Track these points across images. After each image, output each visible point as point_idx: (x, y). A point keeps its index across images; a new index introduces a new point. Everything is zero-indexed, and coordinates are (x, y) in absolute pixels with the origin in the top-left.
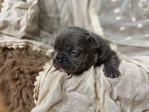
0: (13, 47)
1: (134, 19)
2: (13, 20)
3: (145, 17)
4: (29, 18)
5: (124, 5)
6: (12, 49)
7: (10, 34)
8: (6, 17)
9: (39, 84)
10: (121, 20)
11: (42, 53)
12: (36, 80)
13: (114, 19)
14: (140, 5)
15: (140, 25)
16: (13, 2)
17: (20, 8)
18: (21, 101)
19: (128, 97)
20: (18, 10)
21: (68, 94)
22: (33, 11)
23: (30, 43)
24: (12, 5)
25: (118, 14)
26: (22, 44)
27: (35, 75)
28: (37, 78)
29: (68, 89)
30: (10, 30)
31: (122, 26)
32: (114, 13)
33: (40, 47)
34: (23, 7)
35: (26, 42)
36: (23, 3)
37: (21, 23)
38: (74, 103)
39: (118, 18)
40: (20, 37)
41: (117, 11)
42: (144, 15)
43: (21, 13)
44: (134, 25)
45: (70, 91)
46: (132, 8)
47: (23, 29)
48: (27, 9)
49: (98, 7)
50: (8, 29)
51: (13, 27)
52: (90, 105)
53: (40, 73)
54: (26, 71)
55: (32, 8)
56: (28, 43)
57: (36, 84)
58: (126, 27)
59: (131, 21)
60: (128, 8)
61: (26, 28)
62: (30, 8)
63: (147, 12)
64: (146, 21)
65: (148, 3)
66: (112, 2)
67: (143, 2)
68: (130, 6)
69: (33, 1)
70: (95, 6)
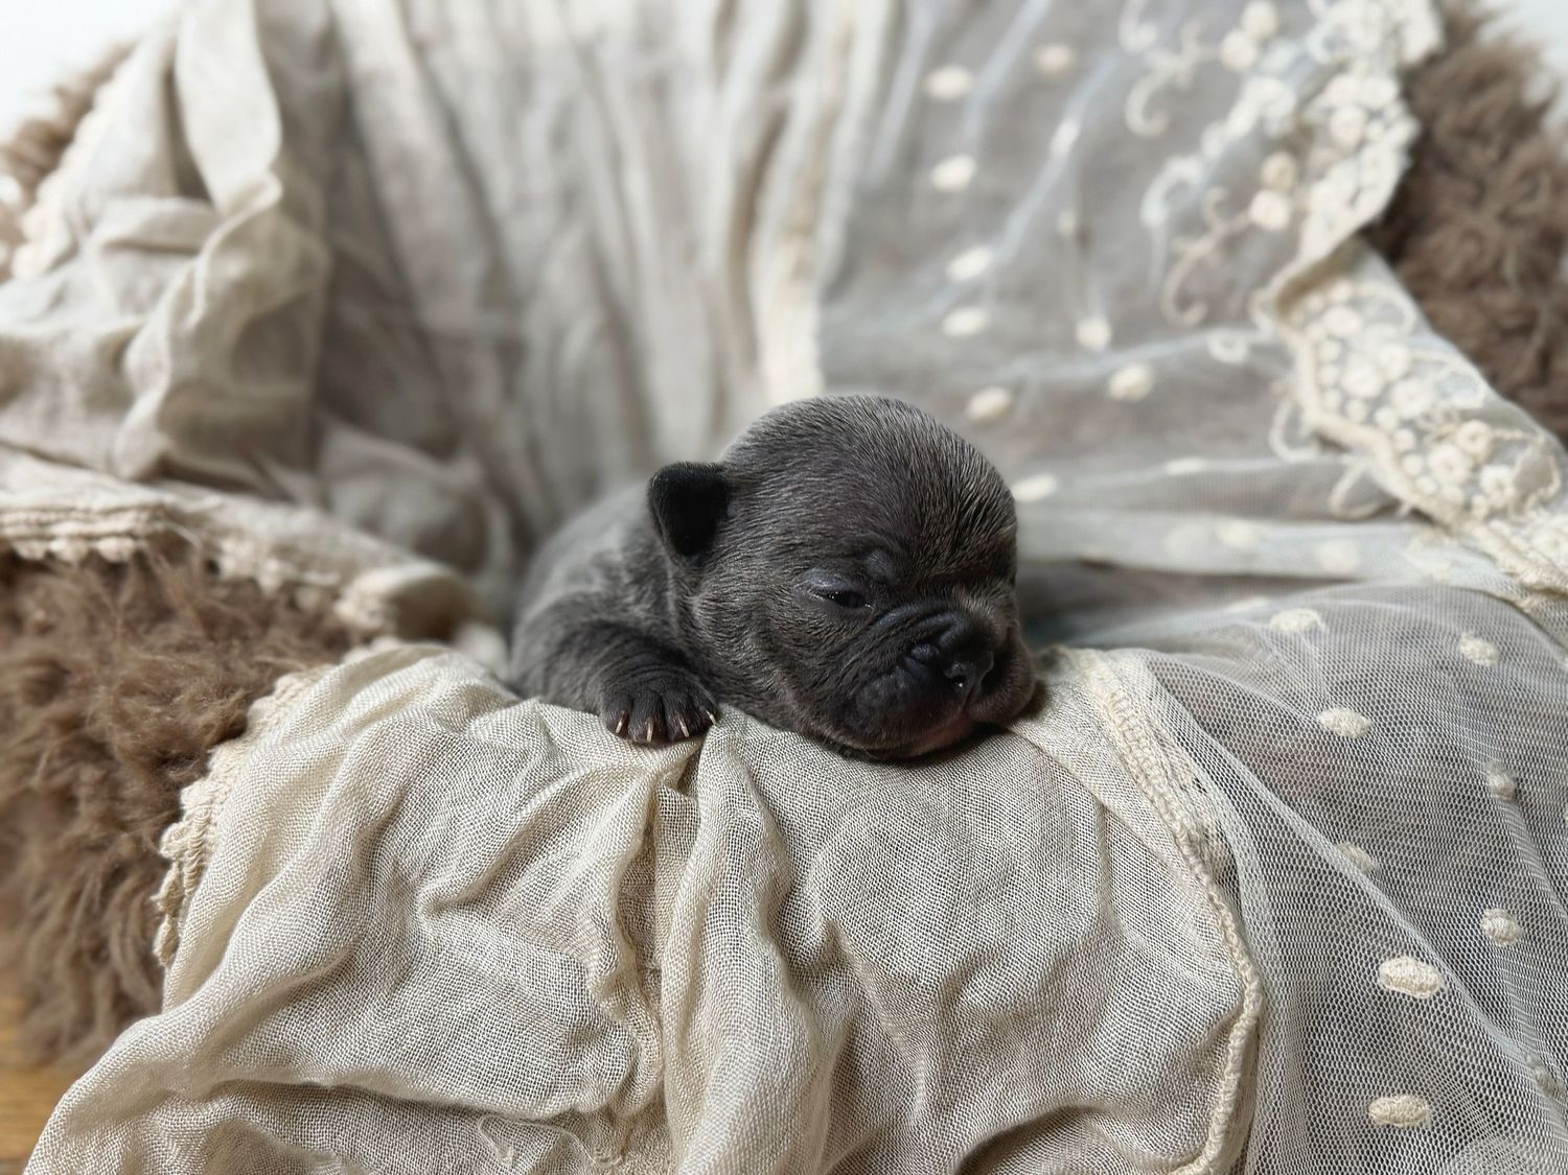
0: (56, 546)
1: (1095, 332)
2: (65, 336)
3: (1195, 314)
4: (195, 316)
5: (1018, 225)
6: (47, 565)
7: (52, 446)
8: (32, 320)
9: (202, 851)
10: (990, 337)
11: (309, 600)
12: (176, 815)
13: (935, 326)
14: (1154, 211)
15: (1131, 378)
16: (93, 205)
17: (147, 247)
18: (101, 984)
20: (126, 261)
21: (427, 927)
22: (235, 267)
23: (198, 521)
24: (89, 225)
25: (970, 296)
26: (123, 523)
27: (173, 775)
28: (192, 797)
29: (428, 890)
30: (53, 415)
31: (981, 388)
33: (283, 550)
34: (160, 238)
35: (159, 512)
37: (134, 358)
38: (461, 1009)
39: (966, 322)
40: (128, 469)
41: (972, 264)
42: (1184, 301)
43: (145, 286)
44: (1080, 372)
45: (439, 907)
46: (1084, 237)
47: (147, 405)
48: (189, 251)
49: (830, 235)
50: (39, 404)
51: (72, 395)
52: (583, 1035)
53: (223, 758)
54: (120, 741)
55: (237, 240)
56: (172, 515)
57: (173, 842)
58: (1017, 389)
59: (1069, 345)
60: (1054, 241)
61: (172, 395)
62: (214, 239)
63: (1200, 265)
64: (1191, 343)
65: (1216, 194)
66: (941, 197)
67: (1179, 188)
68: (1067, 223)
69: (254, 191)
70: (806, 230)
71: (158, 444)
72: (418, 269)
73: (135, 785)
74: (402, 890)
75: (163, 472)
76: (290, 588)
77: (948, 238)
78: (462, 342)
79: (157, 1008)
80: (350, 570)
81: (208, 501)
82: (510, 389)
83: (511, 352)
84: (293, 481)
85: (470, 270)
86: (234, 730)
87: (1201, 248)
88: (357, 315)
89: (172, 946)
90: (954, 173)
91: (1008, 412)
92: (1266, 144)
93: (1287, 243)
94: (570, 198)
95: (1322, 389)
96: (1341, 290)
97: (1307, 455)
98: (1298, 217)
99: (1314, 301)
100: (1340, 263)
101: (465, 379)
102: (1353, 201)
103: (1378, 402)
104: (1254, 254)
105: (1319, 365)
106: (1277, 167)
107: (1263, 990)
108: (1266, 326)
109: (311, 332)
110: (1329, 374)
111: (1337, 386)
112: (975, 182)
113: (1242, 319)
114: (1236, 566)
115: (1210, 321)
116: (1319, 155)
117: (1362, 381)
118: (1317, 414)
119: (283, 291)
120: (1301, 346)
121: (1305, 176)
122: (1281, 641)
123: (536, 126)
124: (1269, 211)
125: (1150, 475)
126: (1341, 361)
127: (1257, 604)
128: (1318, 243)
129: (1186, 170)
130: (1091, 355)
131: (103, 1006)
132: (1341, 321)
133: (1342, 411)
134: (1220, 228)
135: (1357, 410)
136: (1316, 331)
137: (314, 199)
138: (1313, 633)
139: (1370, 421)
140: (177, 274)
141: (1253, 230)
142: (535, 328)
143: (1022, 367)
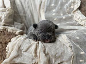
1: (62, 15)
3: (68, 13)
4: (6, 16)
5: (57, 8)
9: (8, 49)
10: (55, 15)
13: (52, 15)
14: (65, 7)
15: (64, 17)
19: (53, 54)
21: (23, 53)
22: (8, 12)
25: (54, 12)
26: (2, 29)
27: (6, 44)
28: (7, 46)
29: (23, 51)
31: (55, 18)
32: (52, 12)
33: (12, 30)
34: (3, 10)
35: (4, 28)
36: (4, 8)
37: (2, 18)
38: (25, 58)
39: (54, 14)
42: (67, 13)
44: (61, 17)
45: (23, 52)
47: (3, 21)
48: (5, 11)
49: (45, 9)
52: (33, 59)
53: (9, 43)
54: (3, 42)
57: (6, 48)
58: (57, 18)
59: (60, 15)
60: (59, 9)
61: (4, 20)
62: (7, 10)
63: (68, 10)
64: (68, 15)
65: (69, 6)
66: (52, 6)
67: (67, 6)
68: (60, 8)
69: (9, 7)
70: (44, 9)
71: (4, 23)
72: (19, 12)
73: (4, 45)
74: (21, 51)
75: (4, 25)
76: (13, 32)
77: (53, 9)
78: (22, 16)
79: (6, 59)
80: (16, 31)
81: (7, 27)
82: (25, 19)
83: (25, 17)
84: (12, 25)
85: (23, 12)
86: (10, 41)
87: (68, 9)
88: (16, 15)
89: (7, 55)
90: (53, 5)
91: (57, 20)
92: (72, 3)
93: (73, 9)
94: (29, 7)
95: (76, 18)
96: (77, 12)
97: (75, 22)
98: (74, 7)
99: (75, 12)
100: (77, 10)
101: (23, 18)
102: (77, 6)
103: (79, 19)
104: (71, 10)
105: (75, 16)
106: (72, 4)
107: (74, 54)
108: (72, 14)
109: (13, 16)
110: (76, 17)
111: (77, 18)
112: (54, 5)
113: (71, 14)
114: (71, 29)
115: (69, 14)
116: (75, 3)
117: (78, 17)
118: (75, 19)
119: (11, 14)
120: (74, 15)
121: (74, 5)
122: (74, 33)
123: (26, 3)
124: (72, 7)
125: (65, 23)
126: (77, 16)
127: (72, 31)
128: (75, 9)
129: (67, 4)
130: (62, 16)
131: (3, 58)
132: (77, 14)
133: (77, 19)
134: (69, 8)
135: (78, 19)
136: (75, 14)
137: (13, 8)
138: (76, 33)
139: (79, 20)
140: (4, 13)
141: (71, 8)
142: (27, 15)
143: (57, 17)
